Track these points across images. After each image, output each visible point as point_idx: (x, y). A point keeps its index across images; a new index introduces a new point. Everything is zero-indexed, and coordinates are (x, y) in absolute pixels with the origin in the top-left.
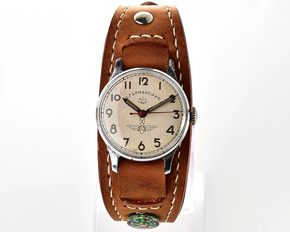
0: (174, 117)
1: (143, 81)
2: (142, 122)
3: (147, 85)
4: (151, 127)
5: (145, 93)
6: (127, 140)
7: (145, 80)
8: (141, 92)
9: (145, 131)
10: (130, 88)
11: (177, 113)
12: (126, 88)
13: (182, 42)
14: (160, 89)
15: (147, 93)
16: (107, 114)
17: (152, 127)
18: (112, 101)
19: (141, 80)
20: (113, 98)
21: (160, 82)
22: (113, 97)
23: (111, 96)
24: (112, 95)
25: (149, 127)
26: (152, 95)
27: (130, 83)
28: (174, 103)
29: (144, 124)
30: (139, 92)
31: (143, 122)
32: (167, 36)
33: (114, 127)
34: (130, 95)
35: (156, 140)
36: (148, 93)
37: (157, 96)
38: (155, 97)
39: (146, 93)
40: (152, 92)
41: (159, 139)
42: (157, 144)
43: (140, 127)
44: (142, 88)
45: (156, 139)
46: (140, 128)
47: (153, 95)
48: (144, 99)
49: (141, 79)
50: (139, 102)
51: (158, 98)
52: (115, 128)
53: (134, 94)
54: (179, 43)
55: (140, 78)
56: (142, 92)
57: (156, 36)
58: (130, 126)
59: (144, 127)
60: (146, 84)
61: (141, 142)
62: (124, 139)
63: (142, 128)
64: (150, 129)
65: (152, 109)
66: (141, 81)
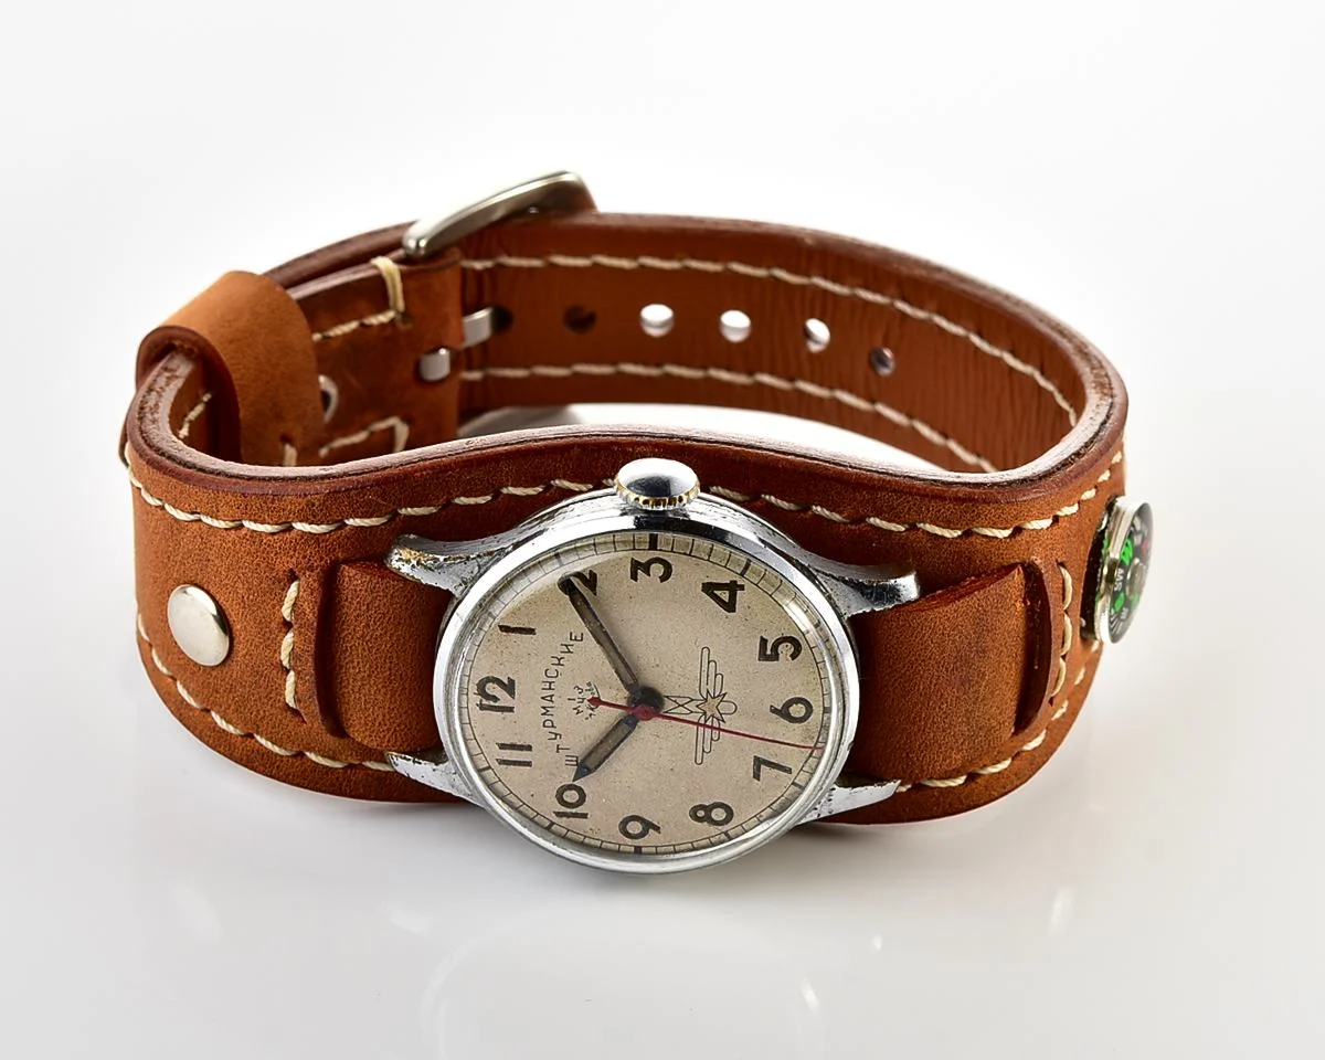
0: (664, 578)
1: (495, 699)
2: (682, 706)
3: (512, 682)
4: (704, 674)
5: (550, 693)
6: (763, 767)
7: (491, 689)
8: (544, 708)
9: (724, 695)
10: (529, 748)
11: (646, 568)
12: (528, 764)
13: (313, 505)
14: (531, 631)
15: (550, 683)
16: (642, 835)
17: (705, 668)
18: (584, 816)
19: (492, 703)
20: (574, 811)
21: (501, 627)
22: (569, 810)
23: (564, 819)
24: (559, 814)
25: (704, 679)
26: (559, 664)
27: (503, 746)
28: (595, 575)
29: (692, 700)
30: (544, 714)
31: (680, 701)
32: (284, 564)
33: (701, 813)
34: (558, 749)
35: (769, 652)
36: (550, 680)
37: (567, 646)
38: (569, 652)
39: (550, 689)
40: (547, 662)
41: (764, 641)
42: (785, 650)
43: (705, 713)
44: (527, 702)
45: (763, 656)
46: (709, 714)
47: (559, 660)
48: (576, 695)
49: (484, 702)
50: (591, 715)
51: (572, 643)
52: (708, 809)
53: (556, 735)
54: (314, 517)
55: (482, 707)
56: (546, 704)
57: (286, 612)
58: (700, 754)
59: (706, 700)
60: (510, 687)
61: (774, 710)
62: (757, 776)
63: (710, 708)
64: (716, 675)
65: (623, 670)
66: (497, 704)
